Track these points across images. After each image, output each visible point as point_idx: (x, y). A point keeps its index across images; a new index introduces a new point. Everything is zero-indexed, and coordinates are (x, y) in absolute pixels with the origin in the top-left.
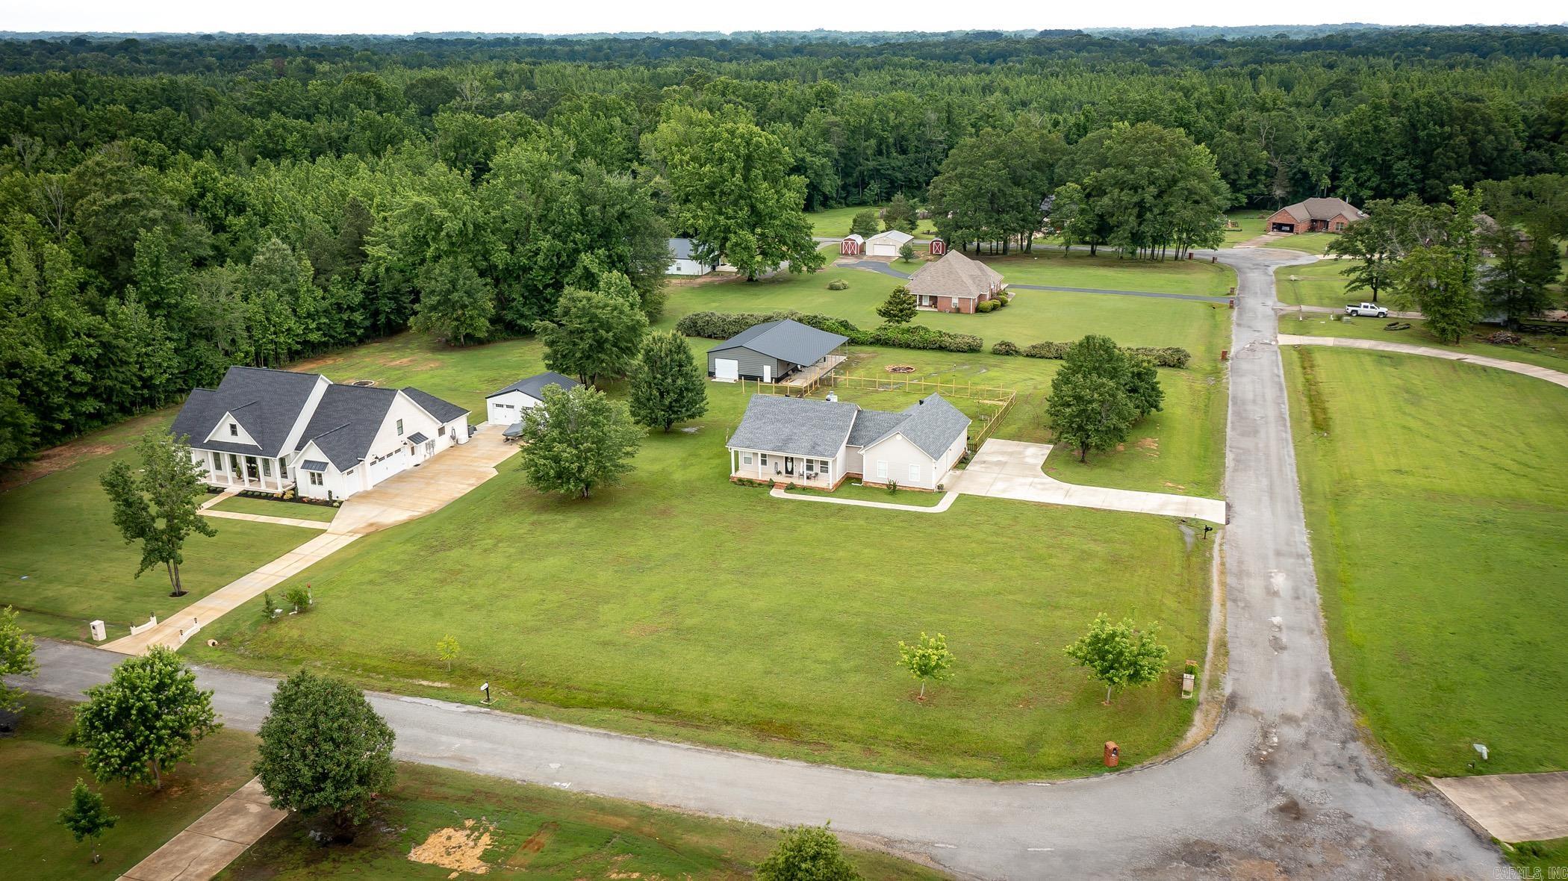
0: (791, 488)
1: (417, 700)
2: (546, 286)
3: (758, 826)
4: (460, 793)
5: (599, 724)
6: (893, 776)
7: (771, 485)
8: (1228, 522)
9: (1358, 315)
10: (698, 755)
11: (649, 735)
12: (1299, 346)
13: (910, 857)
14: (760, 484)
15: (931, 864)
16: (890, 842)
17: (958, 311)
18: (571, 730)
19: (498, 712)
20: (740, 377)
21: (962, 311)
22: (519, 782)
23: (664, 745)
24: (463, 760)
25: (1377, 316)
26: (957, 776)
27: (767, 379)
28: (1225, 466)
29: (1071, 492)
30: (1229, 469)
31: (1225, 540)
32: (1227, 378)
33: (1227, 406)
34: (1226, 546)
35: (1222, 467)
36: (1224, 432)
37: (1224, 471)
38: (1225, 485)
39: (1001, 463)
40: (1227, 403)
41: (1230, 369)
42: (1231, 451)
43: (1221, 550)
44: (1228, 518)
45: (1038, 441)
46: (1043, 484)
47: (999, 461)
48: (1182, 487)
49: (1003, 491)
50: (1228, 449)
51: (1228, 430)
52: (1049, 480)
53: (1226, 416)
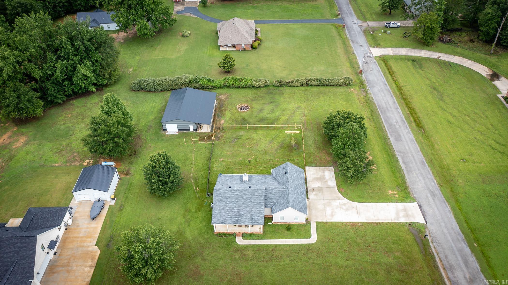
0: (245, 236)
2: (63, 80)
7: (234, 235)
8: (426, 223)
9: (390, 27)
12: (381, 56)
14: (229, 234)
17: (245, 50)
20: (179, 130)
21: (247, 49)
25: (397, 27)
27: (192, 129)
28: (402, 169)
29: (358, 209)
30: (405, 172)
31: (432, 238)
32: (368, 89)
33: (379, 114)
34: (435, 244)
35: (401, 170)
36: (389, 139)
37: (404, 173)
38: (410, 187)
39: (320, 190)
40: (378, 111)
41: (366, 81)
42: (398, 155)
43: (434, 247)
44: (424, 218)
45: (325, 164)
46: (344, 204)
47: (319, 187)
48: (395, 193)
49: (332, 215)
50: (397, 154)
51: (389, 136)
52: (345, 200)
53: (383, 124)
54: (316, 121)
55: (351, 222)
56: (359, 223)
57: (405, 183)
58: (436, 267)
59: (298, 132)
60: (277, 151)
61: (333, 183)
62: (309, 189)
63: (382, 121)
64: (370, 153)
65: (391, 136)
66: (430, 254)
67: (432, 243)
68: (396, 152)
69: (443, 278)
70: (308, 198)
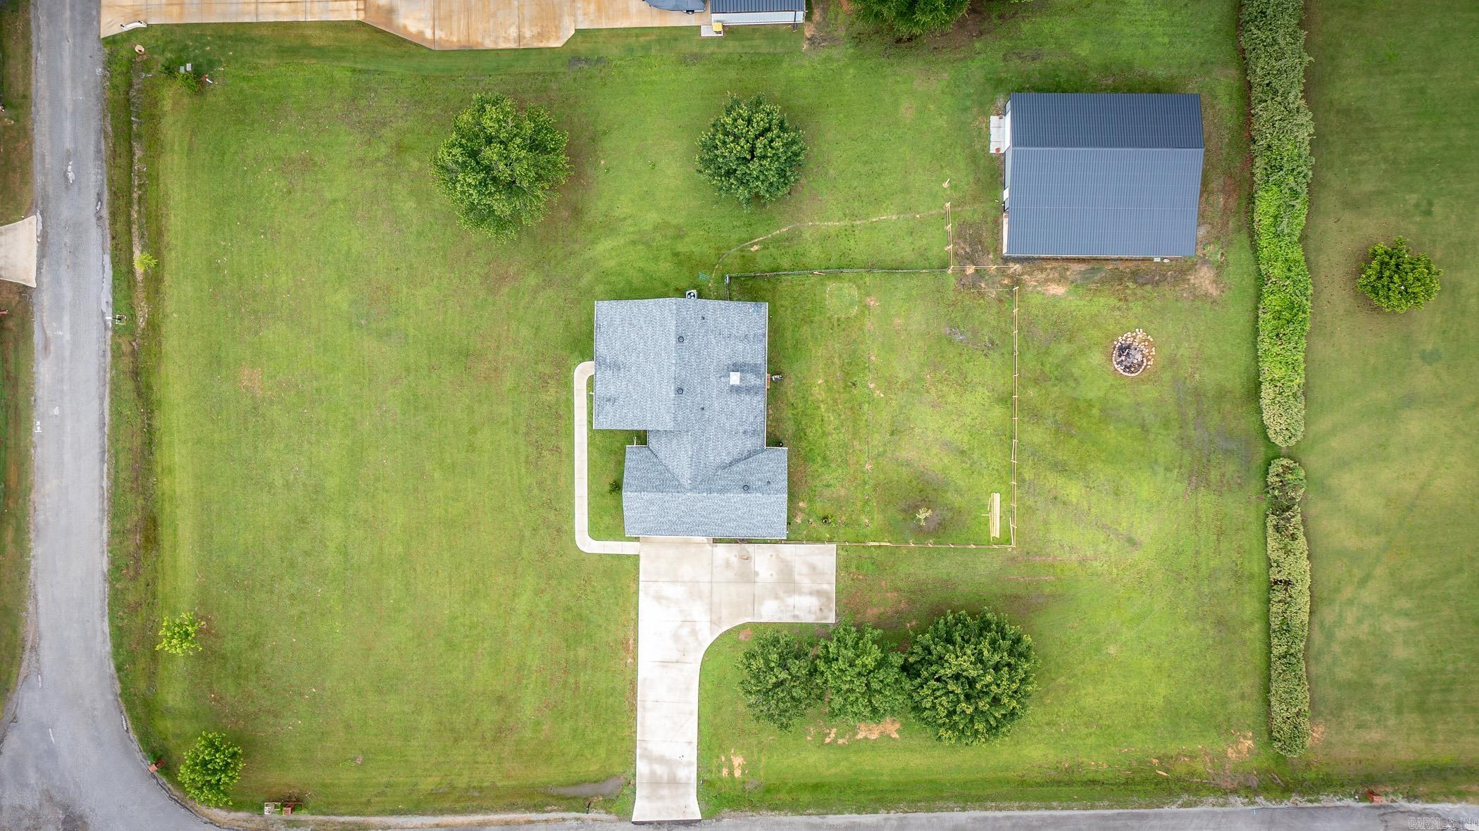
1: (108, 266)
3: (28, 567)
4: (12, 368)
5: (116, 412)
6: (107, 630)
7: (592, 355)
8: (635, 823)
10: (97, 495)
11: (113, 451)
13: (25, 664)
15: (21, 678)
16: (34, 648)
18: (102, 399)
19: (110, 333)
22: (33, 398)
23: (102, 470)
24: (46, 348)
26: (119, 669)
28: (827, 814)
29: (678, 665)
30: (815, 819)
31: (591, 823)
32: (1253, 803)
33: (1092, 807)
34: (575, 823)
35: (821, 811)
36: (964, 809)
37: (810, 814)
38: (758, 817)
39: (748, 577)
40: (1112, 807)
41: (1309, 805)
42: (886, 819)
43: (564, 819)
44: (651, 823)
45: (847, 601)
46: (694, 632)
47: (757, 574)
48: (737, 773)
49: (659, 598)
50: (892, 814)
51: (978, 814)
52: (708, 639)
53: (1038, 808)
54: (1052, 596)
55: (636, 640)
56: (635, 658)
57: (774, 808)
58: (512, 807)
59: (996, 532)
60: (908, 464)
61: (771, 612)
62: (749, 547)
63: (1054, 809)
64: (894, 739)
65: (975, 819)
66: (547, 805)
67: (577, 819)
68: (901, 815)
69: (487, 814)
70: (716, 541)
